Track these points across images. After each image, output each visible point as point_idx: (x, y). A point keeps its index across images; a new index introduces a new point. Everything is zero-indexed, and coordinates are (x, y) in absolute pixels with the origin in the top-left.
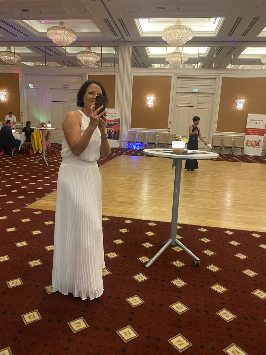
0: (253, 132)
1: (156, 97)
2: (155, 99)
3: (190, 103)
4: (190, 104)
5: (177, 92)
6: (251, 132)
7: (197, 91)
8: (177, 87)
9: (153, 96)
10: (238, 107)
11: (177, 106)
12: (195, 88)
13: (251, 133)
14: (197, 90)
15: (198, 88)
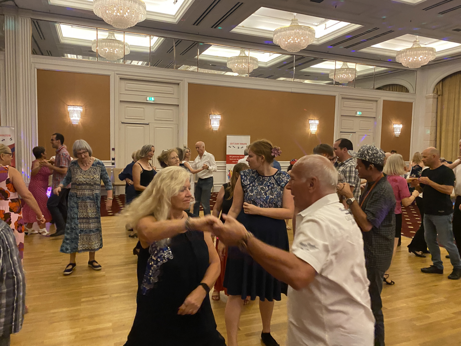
0: (236, 159)
1: (85, 107)
2: (83, 111)
3: (144, 119)
4: (143, 121)
5: (120, 101)
6: (233, 160)
7: (154, 101)
8: (120, 94)
9: (79, 105)
10: (212, 125)
11: (122, 123)
12: (149, 96)
13: (233, 162)
14: (153, 99)
15: (154, 97)
